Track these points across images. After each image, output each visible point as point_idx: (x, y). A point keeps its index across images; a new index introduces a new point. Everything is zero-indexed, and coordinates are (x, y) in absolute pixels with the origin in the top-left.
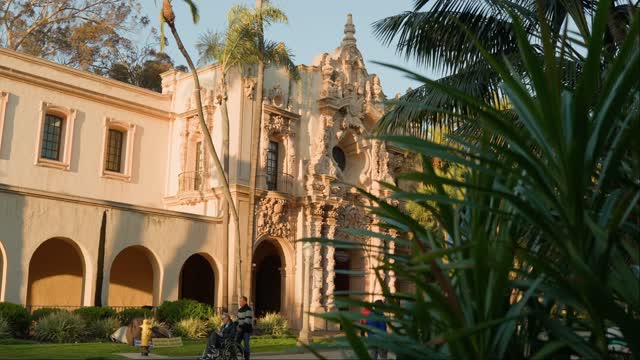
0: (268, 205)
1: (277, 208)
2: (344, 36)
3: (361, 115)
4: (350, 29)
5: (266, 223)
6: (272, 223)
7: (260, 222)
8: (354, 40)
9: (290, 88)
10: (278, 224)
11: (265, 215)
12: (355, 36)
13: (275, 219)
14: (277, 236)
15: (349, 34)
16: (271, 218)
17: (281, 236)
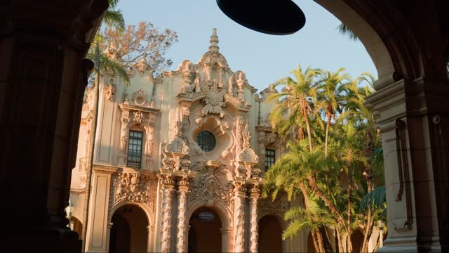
0: (126, 179)
1: (134, 180)
2: (210, 45)
3: (221, 104)
4: (215, 39)
5: (123, 192)
6: (131, 192)
7: (119, 191)
8: (218, 48)
9: (154, 90)
10: (137, 192)
11: (123, 186)
12: (218, 45)
13: (132, 189)
14: (135, 201)
15: (213, 44)
16: (129, 188)
17: (139, 201)
